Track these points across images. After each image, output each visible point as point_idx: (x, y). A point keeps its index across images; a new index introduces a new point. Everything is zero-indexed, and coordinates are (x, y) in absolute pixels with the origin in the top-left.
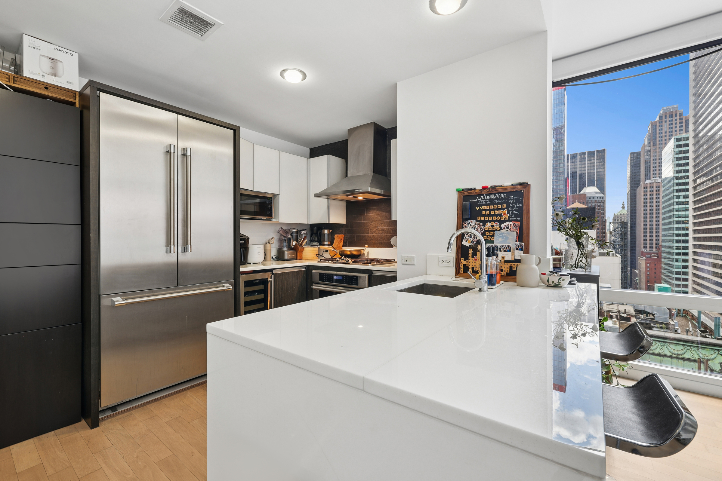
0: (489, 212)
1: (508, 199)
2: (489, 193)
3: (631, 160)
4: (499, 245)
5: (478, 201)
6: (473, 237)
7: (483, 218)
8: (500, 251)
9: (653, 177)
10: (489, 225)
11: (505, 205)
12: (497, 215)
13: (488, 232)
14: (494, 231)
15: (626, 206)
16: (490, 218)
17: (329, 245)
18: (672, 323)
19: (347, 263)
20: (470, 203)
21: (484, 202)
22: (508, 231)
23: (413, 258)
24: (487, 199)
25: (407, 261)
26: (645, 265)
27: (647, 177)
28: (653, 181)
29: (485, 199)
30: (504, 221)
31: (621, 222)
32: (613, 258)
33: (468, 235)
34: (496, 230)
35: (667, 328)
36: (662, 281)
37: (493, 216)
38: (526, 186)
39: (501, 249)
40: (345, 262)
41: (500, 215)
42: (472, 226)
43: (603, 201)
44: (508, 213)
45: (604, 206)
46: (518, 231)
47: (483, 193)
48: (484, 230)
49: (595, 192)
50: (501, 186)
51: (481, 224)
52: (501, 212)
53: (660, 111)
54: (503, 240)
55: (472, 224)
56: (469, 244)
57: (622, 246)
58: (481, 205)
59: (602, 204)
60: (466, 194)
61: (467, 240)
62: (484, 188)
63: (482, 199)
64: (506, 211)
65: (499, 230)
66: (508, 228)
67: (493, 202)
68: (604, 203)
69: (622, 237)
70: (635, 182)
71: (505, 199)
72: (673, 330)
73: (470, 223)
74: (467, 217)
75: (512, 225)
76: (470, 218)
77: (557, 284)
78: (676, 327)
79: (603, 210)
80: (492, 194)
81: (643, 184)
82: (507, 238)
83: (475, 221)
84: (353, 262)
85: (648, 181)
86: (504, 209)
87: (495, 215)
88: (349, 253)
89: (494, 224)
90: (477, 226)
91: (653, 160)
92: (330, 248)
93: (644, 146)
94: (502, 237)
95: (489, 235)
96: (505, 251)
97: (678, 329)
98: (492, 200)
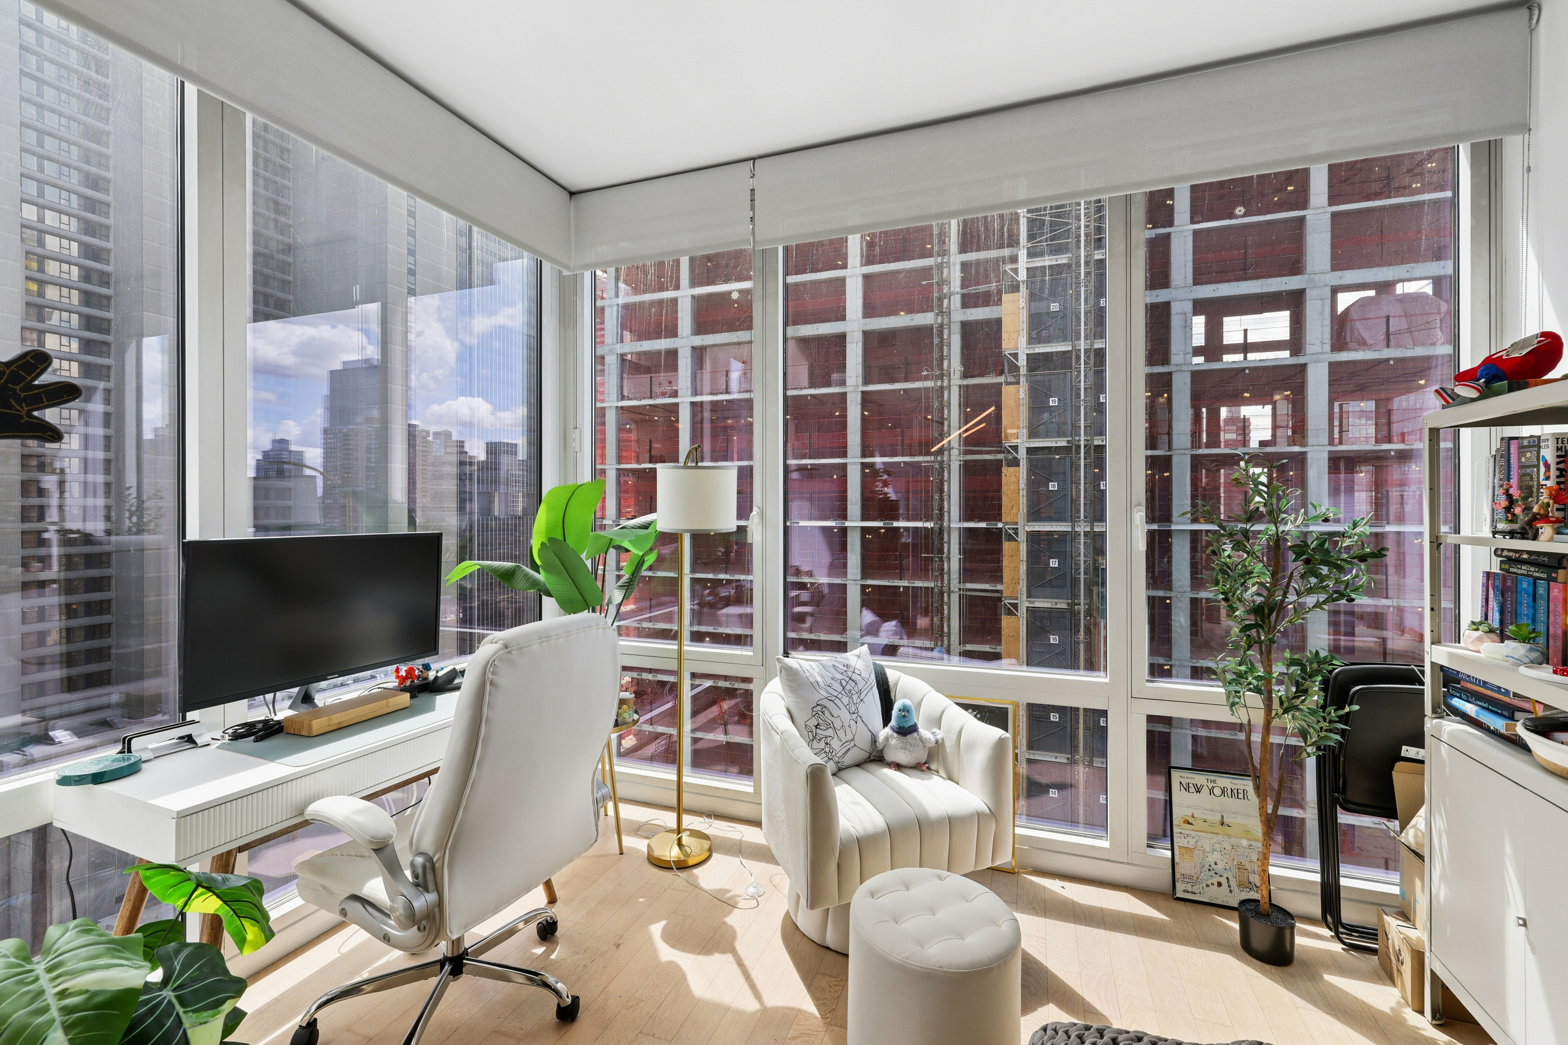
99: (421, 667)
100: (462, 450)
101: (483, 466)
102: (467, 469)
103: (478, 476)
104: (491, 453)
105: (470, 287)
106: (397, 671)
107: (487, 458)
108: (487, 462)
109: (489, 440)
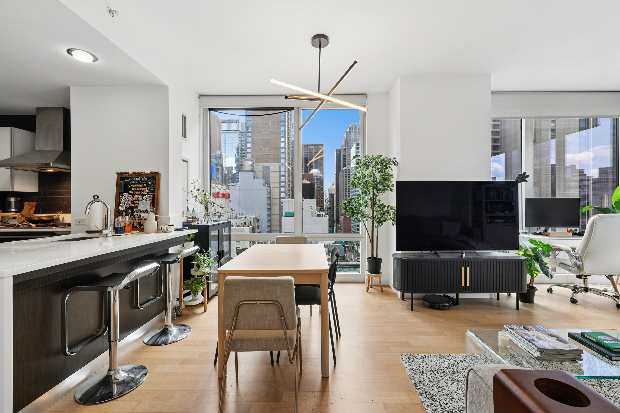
0: (136, 188)
1: (148, 181)
2: (137, 176)
3: (336, 154)
4: (141, 209)
5: (130, 181)
6: (126, 204)
7: (132, 192)
8: (142, 213)
9: (347, 166)
10: (136, 197)
11: (146, 185)
12: (141, 191)
13: (135, 202)
14: (138, 201)
15: (334, 183)
16: (137, 193)
17: (16, 212)
18: (346, 256)
19: (30, 227)
20: (125, 183)
21: (134, 182)
22: (147, 201)
23: (84, 220)
24: (135, 180)
25: (79, 222)
26: (343, 222)
27: (345, 166)
28: (347, 169)
29: (134, 180)
30: (145, 195)
31: (330, 194)
32: (324, 217)
33: (123, 203)
34: (140, 200)
35: (343, 259)
36: (351, 231)
37: (138, 191)
38: (157, 174)
39: (143, 212)
40: (27, 227)
41: (143, 191)
42: (125, 197)
43: (322, 179)
44: (148, 189)
45: (322, 183)
46: (152, 201)
47: (133, 176)
48: (133, 200)
49: (318, 173)
50: (144, 173)
51: (131, 196)
52: (143, 189)
53: (350, 125)
54: (144, 206)
55: (125, 196)
56: (124, 209)
57: (331, 209)
58: (132, 184)
59: (322, 181)
60: (123, 176)
61: (122, 207)
62: (134, 173)
63: (132, 180)
64: (146, 188)
65: (142, 200)
66: (147, 199)
67: (139, 182)
68: (322, 180)
69: (331, 204)
70: (339, 169)
71: (146, 181)
72: (346, 260)
73: (124, 195)
74: (122, 191)
75: (149, 197)
76: (125, 192)
77: (166, 230)
78: (347, 258)
79: (322, 185)
80: (139, 177)
81: (342, 170)
82: (146, 205)
83: (128, 194)
84: (36, 226)
85: (344, 168)
86: (145, 187)
87: (140, 191)
88: (37, 219)
89: (139, 196)
90: (129, 197)
91: (347, 155)
92: (17, 215)
93: (343, 146)
94: (143, 204)
95: (136, 203)
96: (145, 213)
97: (348, 259)
98: (138, 181)
99: (574, 230)
100: (582, 173)
101: (596, 181)
102: (586, 183)
103: (593, 186)
104: (603, 173)
105: (588, 128)
106: (568, 229)
107: (600, 176)
108: (599, 179)
109: (601, 167)
